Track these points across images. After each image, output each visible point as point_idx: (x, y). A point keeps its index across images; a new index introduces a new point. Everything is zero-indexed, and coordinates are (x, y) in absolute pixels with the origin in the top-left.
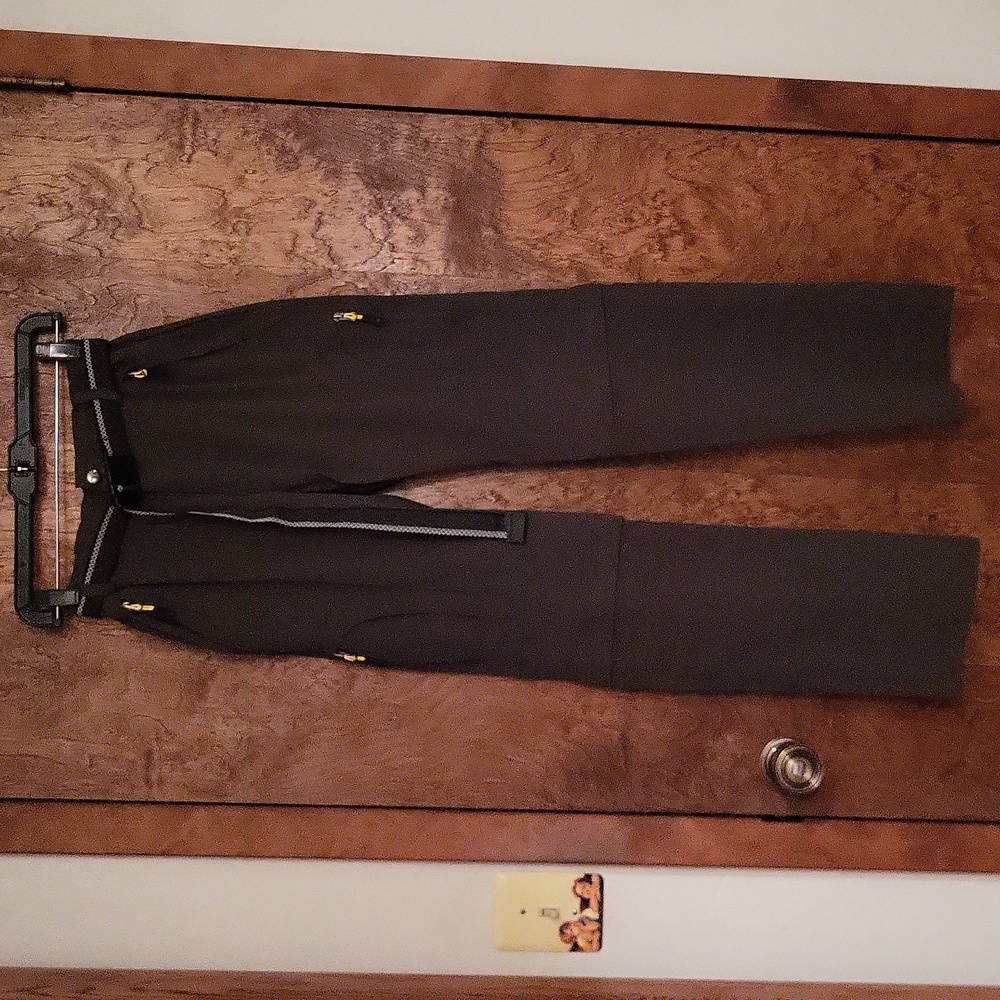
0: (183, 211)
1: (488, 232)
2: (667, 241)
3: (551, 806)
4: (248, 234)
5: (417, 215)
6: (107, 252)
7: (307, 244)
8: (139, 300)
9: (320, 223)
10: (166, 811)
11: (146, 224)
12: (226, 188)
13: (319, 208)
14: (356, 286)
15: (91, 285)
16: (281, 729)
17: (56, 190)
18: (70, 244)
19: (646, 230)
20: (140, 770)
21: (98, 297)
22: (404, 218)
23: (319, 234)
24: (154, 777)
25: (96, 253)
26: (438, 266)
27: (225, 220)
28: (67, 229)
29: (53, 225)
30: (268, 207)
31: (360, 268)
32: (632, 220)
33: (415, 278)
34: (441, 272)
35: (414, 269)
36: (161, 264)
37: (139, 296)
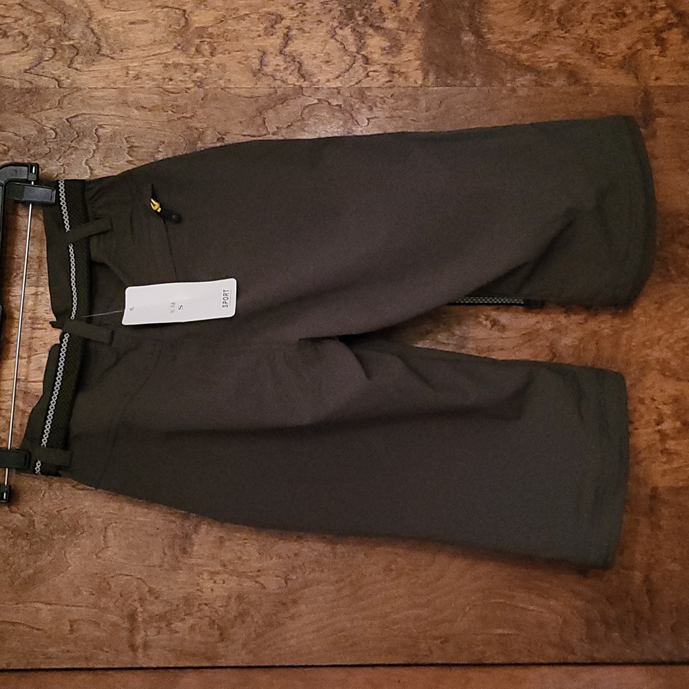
0: (142, 35)
1: (468, 38)
2: (664, 35)
3: (571, 658)
4: (212, 54)
5: (390, 25)
6: (67, 83)
7: (274, 61)
8: (101, 131)
9: (287, 38)
10: (153, 677)
11: (105, 51)
12: (187, 7)
13: (286, 22)
14: (329, 104)
15: (51, 118)
16: (273, 583)
17: (8, 20)
18: (28, 77)
19: (640, 25)
20: (124, 634)
21: (58, 130)
22: (378, 28)
23: (287, 50)
24: (139, 640)
25: (53, 84)
26: (417, 77)
27: (188, 42)
28: (26, 59)
29: (7, 58)
30: (232, 25)
31: (332, 84)
32: (625, 15)
33: (392, 91)
34: (420, 82)
35: (390, 81)
36: (122, 92)
37: (101, 126)
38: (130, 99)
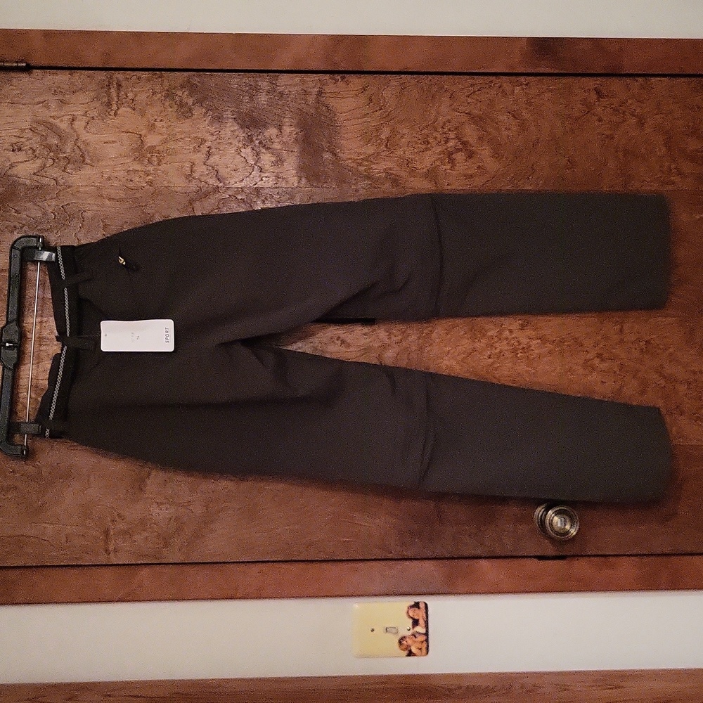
0: (112, 151)
1: (327, 156)
2: (453, 156)
3: (390, 556)
4: (159, 164)
5: (276, 146)
6: (61, 182)
7: (201, 169)
8: (85, 214)
9: (209, 154)
11: (88, 161)
12: (143, 133)
13: (208, 144)
14: (236, 198)
15: (51, 205)
16: (198, 510)
17: (23, 140)
18: (36, 178)
19: (439, 149)
20: (102, 543)
21: (56, 213)
22: (268, 149)
23: (209, 162)
24: (111, 548)
25: (53, 182)
26: (294, 181)
27: (143, 156)
28: (34, 166)
29: (22, 165)
30: (172, 145)
31: (239, 185)
32: (429, 143)
33: (277, 190)
34: (296, 185)
35: (277, 183)
36: (99, 188)
37: (85, 211)
38: (104, 193)
